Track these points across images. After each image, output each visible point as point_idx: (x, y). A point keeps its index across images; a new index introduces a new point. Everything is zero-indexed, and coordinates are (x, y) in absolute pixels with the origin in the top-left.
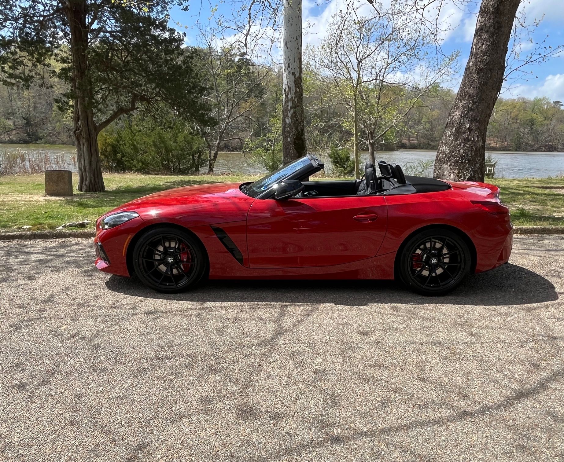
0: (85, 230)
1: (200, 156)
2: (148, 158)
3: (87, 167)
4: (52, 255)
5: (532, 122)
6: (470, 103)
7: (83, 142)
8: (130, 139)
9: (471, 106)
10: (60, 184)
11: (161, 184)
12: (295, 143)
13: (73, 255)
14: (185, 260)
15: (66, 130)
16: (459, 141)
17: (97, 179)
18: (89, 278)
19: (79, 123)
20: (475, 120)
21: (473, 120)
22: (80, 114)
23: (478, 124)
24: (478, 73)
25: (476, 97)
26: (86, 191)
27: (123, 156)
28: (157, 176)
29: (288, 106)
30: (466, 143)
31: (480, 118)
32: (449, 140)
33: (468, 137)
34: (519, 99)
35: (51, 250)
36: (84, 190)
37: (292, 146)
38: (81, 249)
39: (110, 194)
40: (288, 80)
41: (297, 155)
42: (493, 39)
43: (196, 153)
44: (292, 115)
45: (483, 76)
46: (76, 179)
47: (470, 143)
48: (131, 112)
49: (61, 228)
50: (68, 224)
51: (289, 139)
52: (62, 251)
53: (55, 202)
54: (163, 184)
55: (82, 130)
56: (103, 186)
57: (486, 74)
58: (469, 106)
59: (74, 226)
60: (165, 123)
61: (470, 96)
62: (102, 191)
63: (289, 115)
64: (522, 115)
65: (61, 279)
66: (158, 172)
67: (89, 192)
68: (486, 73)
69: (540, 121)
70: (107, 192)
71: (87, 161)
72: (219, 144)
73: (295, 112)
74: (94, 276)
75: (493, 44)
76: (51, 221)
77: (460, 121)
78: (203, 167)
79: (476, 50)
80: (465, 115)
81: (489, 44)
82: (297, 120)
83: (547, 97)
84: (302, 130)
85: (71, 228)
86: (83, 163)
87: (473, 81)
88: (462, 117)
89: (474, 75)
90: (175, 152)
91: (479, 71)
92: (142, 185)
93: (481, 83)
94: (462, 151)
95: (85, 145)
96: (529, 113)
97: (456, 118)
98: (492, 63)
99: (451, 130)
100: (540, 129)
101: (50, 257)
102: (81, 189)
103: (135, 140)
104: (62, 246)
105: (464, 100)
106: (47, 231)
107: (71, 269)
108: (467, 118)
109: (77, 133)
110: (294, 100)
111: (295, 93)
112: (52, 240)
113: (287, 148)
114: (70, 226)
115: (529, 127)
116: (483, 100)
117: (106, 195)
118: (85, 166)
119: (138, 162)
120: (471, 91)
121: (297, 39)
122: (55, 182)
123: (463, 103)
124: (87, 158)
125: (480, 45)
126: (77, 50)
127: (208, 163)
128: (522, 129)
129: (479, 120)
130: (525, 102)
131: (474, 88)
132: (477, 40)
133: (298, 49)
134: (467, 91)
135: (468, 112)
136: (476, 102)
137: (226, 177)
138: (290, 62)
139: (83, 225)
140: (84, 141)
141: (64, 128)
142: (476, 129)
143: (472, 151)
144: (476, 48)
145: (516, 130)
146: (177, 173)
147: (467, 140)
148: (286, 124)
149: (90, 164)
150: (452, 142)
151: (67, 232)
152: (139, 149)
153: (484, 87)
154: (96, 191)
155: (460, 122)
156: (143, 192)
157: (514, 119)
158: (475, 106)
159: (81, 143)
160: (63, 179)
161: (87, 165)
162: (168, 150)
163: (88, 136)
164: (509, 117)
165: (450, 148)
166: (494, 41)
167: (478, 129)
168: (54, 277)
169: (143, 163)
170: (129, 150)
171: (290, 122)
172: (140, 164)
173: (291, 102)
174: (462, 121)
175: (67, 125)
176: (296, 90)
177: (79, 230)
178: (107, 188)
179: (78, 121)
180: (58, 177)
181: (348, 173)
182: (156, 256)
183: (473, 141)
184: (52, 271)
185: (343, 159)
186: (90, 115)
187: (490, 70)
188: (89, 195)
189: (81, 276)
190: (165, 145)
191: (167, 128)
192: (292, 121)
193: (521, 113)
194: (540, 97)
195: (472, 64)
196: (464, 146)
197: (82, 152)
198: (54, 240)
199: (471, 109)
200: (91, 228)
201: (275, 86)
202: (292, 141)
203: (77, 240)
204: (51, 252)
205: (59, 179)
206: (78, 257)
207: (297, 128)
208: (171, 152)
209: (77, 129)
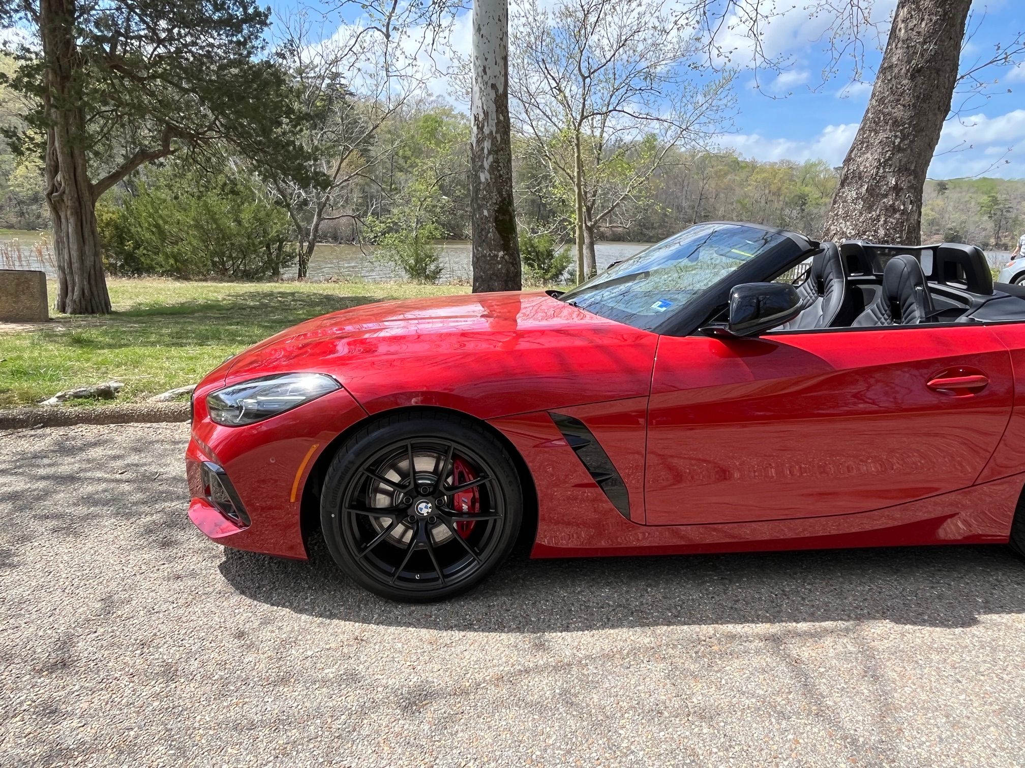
0: (112, 406)
1: (280, 248)
2: (185, 248)
3: (76, 265)
4: (43, 478)
5: (801, 201)
6: (896, 137)
7: (67, 214)
8: (150, 215)
9: (900, 143)
10: (23, 297)
11: (220, 298)
12: (496, 220)
13: (99, 474)
14: (465, 507)
15: (15, 202)
16: (875, 211)
17: (94, 289)
18: (167, 553)
19: (59, 177)
20: (907, 169)
21: (902, 170)
22: (60, 159)
23: (912, 177)
24: (913, 78)
25: (910, 124)
26: (74, 312)
27: (137, 246)
28: (205, 284)
29: (483, 149)
30: (890, 216)
31: (916, 167)
32: (855, 210)
33: (894, 204)
34: (782, 162)
35: (39, 461)
36: (69, 309)
37: (491, 226)
38: (116, 458)
39: (124, 318)
40: (483, 99)
41: (502, 242)
42: (944, 10)
43: (274, 242)
44: (491, 166)
45: (923, 84)
46: (53, 288)
47: (897, 215)
48: (162, 159)
49: (53, 400)
50: (72, 391)
51: (486, 213)
52: (67, 465)
53: (18, 335)
54: (224, 299)
55: (64, 192)
56: (107, 304)
57: (929, 79)
58: (894, 143)
59: (86, 397)
60: (225, 184)
61: (896, 123)
62: (105, 311)
63: (486, 165)
64: (787, 188)
65: (88, 558)
66: (205, 276)
67: (80, 313)
68: (930, 77)
69: (816, 199)
70: (116, 313)
71: (74, 254)
72: (317, 225)
73: (496, 161)
74: (176, 543)
75: (943, 20)
76: (25, 385)
77: (877, 173)
78: (288, 266)
79: (906, 32)
80: (886, 161)
81: (934, 18)
82: (501, 176)
83: (824, 161)
84: (510, 195)
85: (80, 400)
86: (66, 257)
87: (902, 93)
88: (880, 164)
89: (905, 82)
90: (237, 241)
91: (915, 74)
92: (182, 300)
93: (918, 97)
94: (882, 232)
95: (72, 220)
96: (799, 184)
97: (868, 165)
98: (940, 57)
99: (858, 189)
100: (815, 211)
101: (41, 485)
102: (62, 308)
103: (161, 217)
104: (63, 449)
105: (884, 131)
106: (18, 410)
107: (107, 522)
108: (891, 165)
109: (55, 197)
110: (496, 137)
111: (497, 124)
112: (33, 432)
113: (482, 230)
114: (77, 396)
115: (799, 208)
116: (922, 130)
117: (116, 319)
118: (70, 263)
119: (167, 256)
120: (899, 112)
121: (500, 20)
122: (11, 294)
123: (882, 136)
124: (74, 247)
125: (915, 22)
126: (53, 31)
127: (297, 259)
128: (787, 211)
129: (914, 171)
130: (791, 168)
131: (904, 106)
132: (909, 13)
133: (501, 39)
134: (889, 114)
135: (893, 154)
136: (909, 134)
137: (333, 285)
138: (486, 63)
139: (107, 394)
140: (69, 213)
141: (10, 200)
142: (909, 187)
143: (901, 231)
144: (906, 28)
145: (778, 212)
146: (242, 277)
147: (893, 209)
148: (480, 183)
149: (82, 260)
150: (861, 214)
151: (70, 409)
152: (168, 234)
153: (925, 106)
154: (93, 312)
155: (876, 175)
156: (189, 313)
157: (774, 194)
158: (906, 142)
159: (63, 217)
160: (28, 288)
161: (74, 260)
162: (224, 236)
163: (77, 204)
164: (767, 191)
165: (856, 225)
166: (945, 13)
167: (911, 187)
168: (64, 548)
169: (176, 261)
170: (148, 235)
171: (487, 180)
172: (172, 261)
173: (490, 141)
174: (881, 171)
175: (16, 194)
176: (498, 118)
177: (100, 407)
178: (114, 307)
179: (56, 173)
180: (18, 285)
181: (551, 278)
182: (380, 496)
183: (904, 212)
184: (55, 531)
185: (542, 254)
186: (80, 162)
187: (938, 71)
188: (81, 320)
189: (142, 547)
190: (218, 226)
191: (227, 194)
192: (491, 178)
193: (785, 185)
194: (814, 160)
195: (899, 59)
196: (885, 222)
197: (63, 234)
198: (39, 432)
199: (899, 149)
200: (126, 399)
201: (389, 132)
202: (490, 216)
203: (96, 431)
204: (38, 466)
205: (21, 288)
206: (113, 481)
207: (500, 192)
208: (229, 238)
209: (54, 189)
